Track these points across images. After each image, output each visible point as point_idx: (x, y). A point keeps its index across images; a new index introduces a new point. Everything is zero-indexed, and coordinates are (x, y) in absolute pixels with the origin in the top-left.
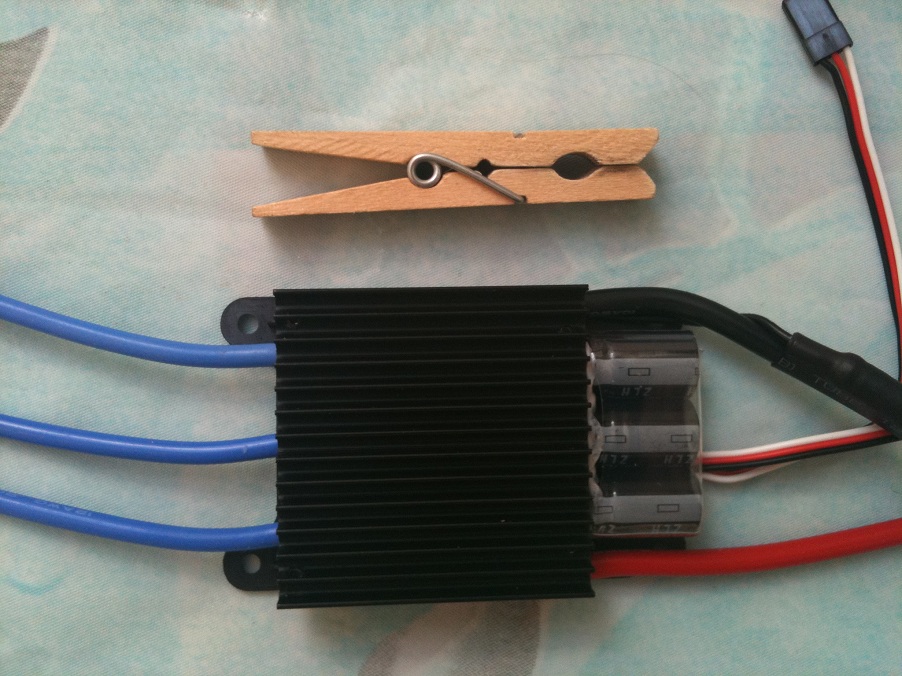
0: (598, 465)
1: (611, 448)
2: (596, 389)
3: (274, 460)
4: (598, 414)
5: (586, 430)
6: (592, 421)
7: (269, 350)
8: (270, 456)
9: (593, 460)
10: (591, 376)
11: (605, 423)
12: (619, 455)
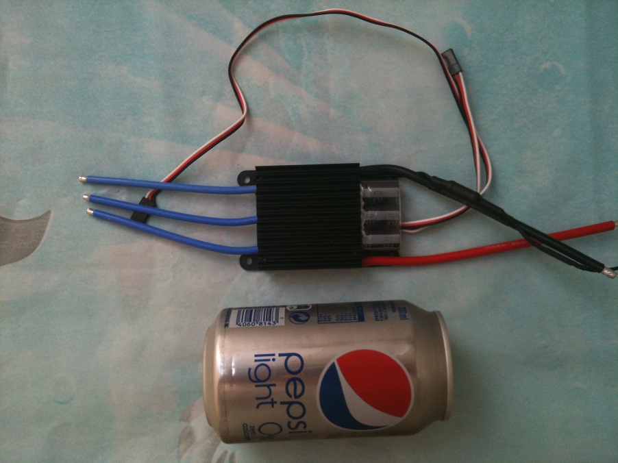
0: (365, 225)
1: (369, 219)
2: (364, 199)
3: (256, 225)
4: (364, 208)
5: (360, 213)
6: (362, 210)
7: (254, 188)
8: (255, 223)
9: (363, 224)
10: (362, 194)
11: (367, 211)
12: (372, 221)
